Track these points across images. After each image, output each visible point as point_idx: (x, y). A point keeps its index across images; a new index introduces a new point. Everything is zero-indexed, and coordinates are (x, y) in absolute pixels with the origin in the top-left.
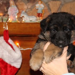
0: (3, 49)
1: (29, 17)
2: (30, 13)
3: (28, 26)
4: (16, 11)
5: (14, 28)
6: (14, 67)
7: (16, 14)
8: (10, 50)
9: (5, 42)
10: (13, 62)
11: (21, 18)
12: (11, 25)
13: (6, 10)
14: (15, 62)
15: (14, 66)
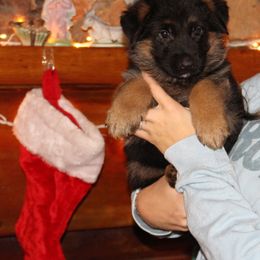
0: (45, 127)
1: (108, 29)
2: (104, 14)
3: (112, 58)
4: (69, 11)
5: (73, 65)
6: (78, 181)
7: (67, 20)
8: (72, 131)
9: (52, 107)
10: (78, 166)
11: (86, 31)
12: (65, 54)
13: (35, 6)
14: (86, 164)
15: (79, 177)
